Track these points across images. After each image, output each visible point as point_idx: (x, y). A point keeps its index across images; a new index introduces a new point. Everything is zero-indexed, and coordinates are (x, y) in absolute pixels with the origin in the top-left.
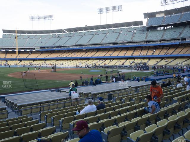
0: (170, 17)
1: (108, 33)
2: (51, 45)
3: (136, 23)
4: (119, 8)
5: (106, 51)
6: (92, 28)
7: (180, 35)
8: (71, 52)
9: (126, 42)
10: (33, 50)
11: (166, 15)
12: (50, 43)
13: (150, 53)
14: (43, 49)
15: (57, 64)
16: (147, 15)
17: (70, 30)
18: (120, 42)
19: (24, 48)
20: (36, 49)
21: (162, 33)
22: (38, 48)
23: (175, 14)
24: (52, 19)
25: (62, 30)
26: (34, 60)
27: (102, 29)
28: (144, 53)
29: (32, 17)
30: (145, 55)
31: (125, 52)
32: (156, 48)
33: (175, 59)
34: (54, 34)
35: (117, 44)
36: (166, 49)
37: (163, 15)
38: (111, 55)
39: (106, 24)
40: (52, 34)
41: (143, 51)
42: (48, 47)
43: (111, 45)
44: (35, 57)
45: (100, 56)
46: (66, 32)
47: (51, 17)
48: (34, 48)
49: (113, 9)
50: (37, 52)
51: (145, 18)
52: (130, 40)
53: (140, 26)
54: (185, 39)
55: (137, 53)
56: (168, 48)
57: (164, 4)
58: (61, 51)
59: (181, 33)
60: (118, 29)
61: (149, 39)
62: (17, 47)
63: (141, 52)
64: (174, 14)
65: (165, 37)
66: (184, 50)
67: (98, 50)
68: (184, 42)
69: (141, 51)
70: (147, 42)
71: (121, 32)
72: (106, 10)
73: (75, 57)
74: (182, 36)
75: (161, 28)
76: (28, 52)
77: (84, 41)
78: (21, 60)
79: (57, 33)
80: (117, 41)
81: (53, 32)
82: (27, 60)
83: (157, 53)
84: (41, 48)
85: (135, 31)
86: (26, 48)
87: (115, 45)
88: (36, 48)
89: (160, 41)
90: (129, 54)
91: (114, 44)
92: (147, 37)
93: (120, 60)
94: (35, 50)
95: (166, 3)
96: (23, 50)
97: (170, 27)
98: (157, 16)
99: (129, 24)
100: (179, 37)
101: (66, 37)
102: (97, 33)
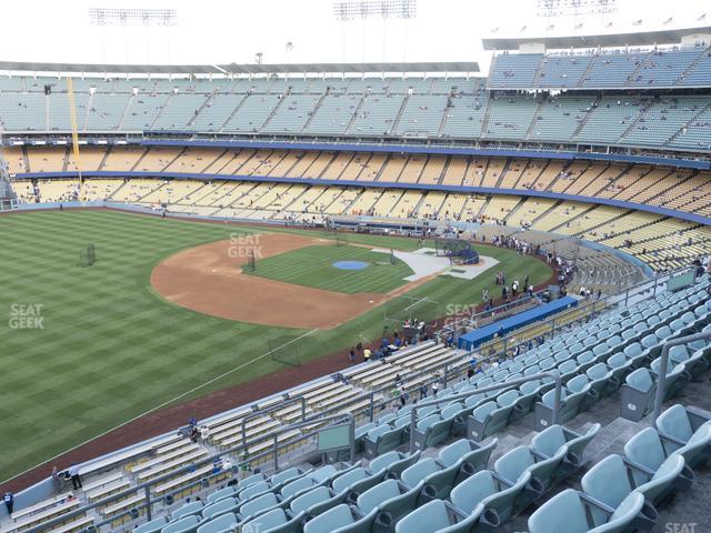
2: (180, 126)
4: (406, 9)
5: (359, 158)
6: (313, 68)
7: (577, 132)
8: (245, 155)
9: (423, 136)
10: (119, 143)
12: (173, 119)
13: (490, 178)
14: (153, 139)
18: (406, 137)
20: (130, 140)
21: (532, 112)
22: (135, 135)
23: (576, 47)
24: (172, 22)
26: (127, 177)
30: (477, 184)
37: (540, 49)
38: (378, 175)
40: (174, 76)
41: (472, 169)
42: (170, 134)
43: (380, 144)
45: (345, 177)
47: (168, 15)
48: (123, 136)
49: (385, 9)
52: (435, 132)
55: (455, 175)
57: (546, 12)
59: (582, 124)
60: (401, 79)
62: (75, 132)
64: (572, 48)
65: (538, 134)
69: (468, 166)
70: (485, 143)
71: (411, 92)
72: (364, 9)
76: (99, 149)
80: (399, 132)
81: (178, 70)
82: (104, 177)
84: (145, 134)
86: (93, 135)
87: (391, 145)
88: (130, 135)
90: (431, 174)
91: (387, 140)
92: (485, 123)
93: (406, 196)
95: (554, 11)
100: (576, 138)
101: (227, 94)
102: (331, 91)
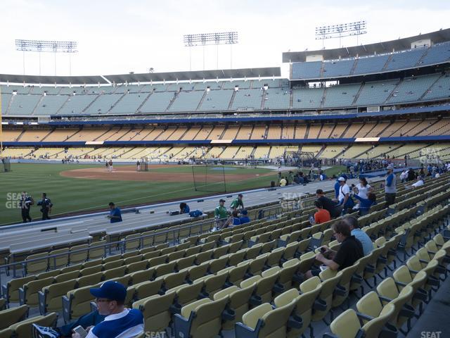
0: (334, 63)
1: (208, 90)
2: (78, 112)
3: (267, 72)
4: (231, 38)
5: (206, 127)
6: (170, 76)
7: (355, 101)
8: (125, 129)
9: (250, 110)
10: (33, 123)
11: (325, 59)
12: (74, 107)
13: (300, 134)
14: (57, 121)
15: (103, 156)
16: (289, 57)
17: (117, 79)
18: (239, 110)
19: (9, 118)
20: (40, 121)
21: (320, 94)
22: (44, 118)
23: (342, 57)
24: (73, 50)
25: (100, 77)
26: (37, 146)
27: (193, 79)
28: (288, 134)
29: (23, 44)
31: (250, 131)
32: (309, 123)
33: (349, 147)
34: (79, 85)
35: (232, 113)
36: (329, 126)
37: (320, 58)
38: (221, 137)
39: (202, 70)
40: (73, 86)
41: (285, 131)
42: (69, 117)
43: (221, 117)
44: (38, 140)
45: (198, 138)
46: (107, 83)
47: (70, 46)
48: (35, 119)
49: (217, 38)
50: (41, 128)
51: (285, 61)
52: (258, 107)
53: (274, 78)
54: (365, 109)
55: (274, 134)
56: (333, 125)
57: (321, 36)
58: (100, 127)
59: (356, 98)
60: (229, 81)
61: (297, 106)
63: (282, 132)
64: (340, 57)
65: (327, 105)
66: (363, 129)
67: (189, 125)
68: (363, 114)
70: (293, 112)
71: (237, 89)
72: (203, 38)
73: (140, 140)
74: (360, 103)
75: (318, 84)
76: (17, 128)
77: (158, 105)
79: (87, 83)
80: (232, 109)
81: (76, 80)
82: (19, 146)
83: (313, 134)
84: (52, 118)
85: (266, 88)
86: (13, 118)
87: (228, 117)
88: (41, 118)
89: (319, 111)
90: (258, 134)
91: (225, 114)
92: (291, 101)
93: (242, 149)
94: (36, 123)
95: (326, 36)
96: (7, 123)
97: (334, 83)
98: (309, 59)
99: (252, 73)
100: (355, 104)
101: (111, 94)
102: (183, 89)
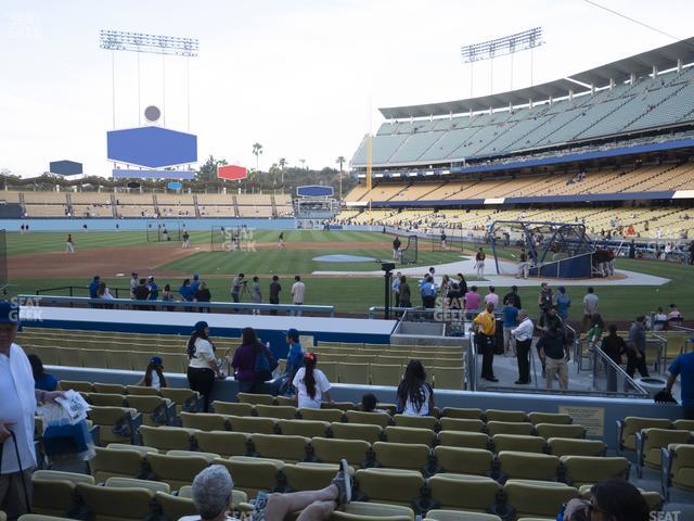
2: (501, 149)
10: (445, 173)
17: (598, 76)
19: (420, 167)
20: (453, 169)
22: (458, 163)
24: (537, 42)
25: (563, 81)
29: (472, 52)
34: (543, 102)
40: (535, 104)
42: (492, 159)
46: (587, 89)
47: (533, 36)
48: (448, 165)
50: (453, 178)
58: (540, 172)
78: (400, 207)
81: (537, 94)
84: (468, 161)
94: (447, 172)
96: (415, 174)
